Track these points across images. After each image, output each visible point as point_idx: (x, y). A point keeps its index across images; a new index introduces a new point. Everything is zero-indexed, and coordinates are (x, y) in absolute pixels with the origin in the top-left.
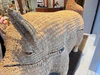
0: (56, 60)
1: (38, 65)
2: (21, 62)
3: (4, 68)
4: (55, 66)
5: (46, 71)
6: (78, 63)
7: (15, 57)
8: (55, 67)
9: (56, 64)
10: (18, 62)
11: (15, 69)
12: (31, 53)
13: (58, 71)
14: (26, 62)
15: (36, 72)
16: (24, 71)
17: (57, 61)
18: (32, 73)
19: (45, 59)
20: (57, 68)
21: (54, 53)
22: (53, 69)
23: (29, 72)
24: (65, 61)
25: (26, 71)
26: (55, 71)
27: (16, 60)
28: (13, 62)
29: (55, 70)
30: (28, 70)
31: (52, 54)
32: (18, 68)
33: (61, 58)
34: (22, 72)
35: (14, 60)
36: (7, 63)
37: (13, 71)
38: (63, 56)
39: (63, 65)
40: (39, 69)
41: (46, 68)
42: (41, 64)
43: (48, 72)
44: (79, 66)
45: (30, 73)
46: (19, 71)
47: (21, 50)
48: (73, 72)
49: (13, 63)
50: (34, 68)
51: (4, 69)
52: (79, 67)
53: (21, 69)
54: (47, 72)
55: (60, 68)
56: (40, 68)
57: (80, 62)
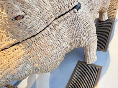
0: (73, 26)
1: (43, 35)
2: (19, 38)
3: (2, 51)
4: (74, 37)
5: (58, 42)
6: (111, 32)
7: (8, 34)
8: (75, 39)
9: (75, 34)
10: (14, 39)
11: (15, 49)
12: (23, 17)
13: (81, 43)
14: (25, 35)
15: (44, 45)
16: (27, 48)
17: (75, 28)
18: (38, 48)
19: (53, 26)
20: (78, 39)
21: (65, 15)
22: (73, 42)
23: (34, 48)
24: (87, 26)
25: (30, 48)
26: (77, 45)
27: (11, 37)
28: (9, 40)
29: (75, 43)
30: (31, 46)
31: (62, 17)
32: (18, 47)
33: (79, 21)
34: (26, 50)
35: (9, 38)
36: (3, 44)
37: (13, 53)
38: (81, 19)
39: (87, 34)
40: (47, 41)
41: (58, 38)
42: (49, 34)
43: (62, 43)
44: (113, 35)
45: (37, 49)
46: (21, 50)
47: (7, 17)
48: (105, 45)
49: (9, 42)
50: (39, 41)
51: (2, 53)
52: (114, 37)
53: (23, 47)
54: (60, 43)
55: (83, 38)
56: (48, 39)
57: (114, 31)
